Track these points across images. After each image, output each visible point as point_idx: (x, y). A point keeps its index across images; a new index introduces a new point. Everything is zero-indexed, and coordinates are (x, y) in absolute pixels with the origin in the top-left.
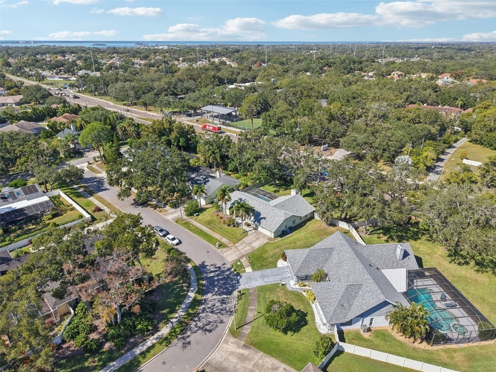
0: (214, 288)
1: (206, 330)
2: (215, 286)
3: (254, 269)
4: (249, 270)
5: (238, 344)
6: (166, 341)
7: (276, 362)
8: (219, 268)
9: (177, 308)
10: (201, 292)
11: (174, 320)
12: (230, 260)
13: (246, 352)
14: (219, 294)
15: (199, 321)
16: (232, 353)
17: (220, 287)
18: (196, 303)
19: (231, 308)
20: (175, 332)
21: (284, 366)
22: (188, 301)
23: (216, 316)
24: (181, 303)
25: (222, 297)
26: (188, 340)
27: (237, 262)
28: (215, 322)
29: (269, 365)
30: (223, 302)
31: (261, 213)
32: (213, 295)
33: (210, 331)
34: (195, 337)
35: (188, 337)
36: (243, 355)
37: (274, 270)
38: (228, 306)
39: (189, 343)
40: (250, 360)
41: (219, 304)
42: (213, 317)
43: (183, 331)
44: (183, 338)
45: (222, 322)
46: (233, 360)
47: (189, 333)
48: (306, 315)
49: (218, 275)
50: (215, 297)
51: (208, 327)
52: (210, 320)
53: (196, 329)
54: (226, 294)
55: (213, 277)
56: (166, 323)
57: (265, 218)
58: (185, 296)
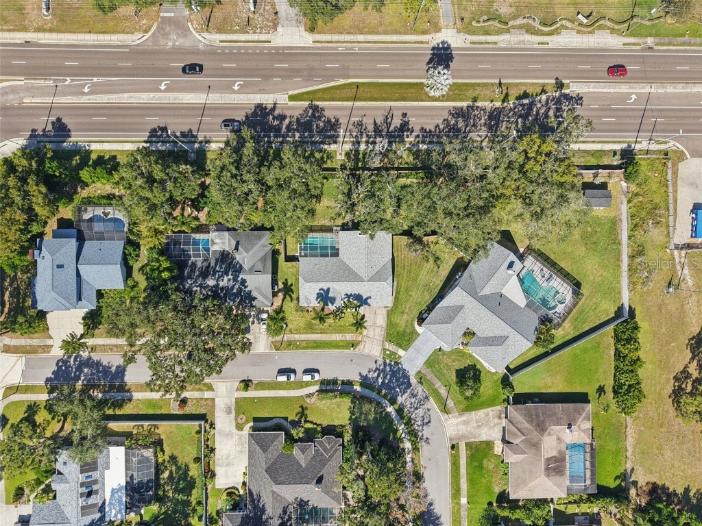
0: (394, 390)
1: (427, 423)
2: (394, 388)
3: (405, 350)
4: (401, 352)
5: (455, 416)
6: (416, 449)
7: (484, 411)
8: (377, 369)
9: (395, 427)
10: (393, 401)
11: (403, 435)
12: (378, 354)
13: (464, 418)
14: (405, 392)
15: (416, 421)
16: (457, 424)
17: (399, 386)
18: (400, 411)
19: (423, 395)
20: (413, 441)
21: (490, 409)
22: (394, 415)
23: (421, 410)
24: (392, 421)
25: (408, 393)
26: (425, 437)
27: (385, 352)
28: (425, 413)
29: (483, 415)
30: (414, 395)
31: (361, 294)
32: (402, 396)
33: (429, 422)
34: (426, 432)
35: (422, 436)
36: (464, 421)
37: (419, 338)
38: (420, 396)
39: (427, 438)
40: (471, 421)
41: (413, 400)
42: (421, 412)
43: (416, 436)
44: (421, 439)
45: (429, 410)
46: (462, 427)
47: (420, 434)
48: (475, 366)
49: (385, 378)
50: (404, 397)
51: (426, 421)
52: (421, 415)
53: (421, 428)
54: (409, 388)
55: (383, 382)
56: (402, 442)
57: (370, 297)
58: (388, 414)
